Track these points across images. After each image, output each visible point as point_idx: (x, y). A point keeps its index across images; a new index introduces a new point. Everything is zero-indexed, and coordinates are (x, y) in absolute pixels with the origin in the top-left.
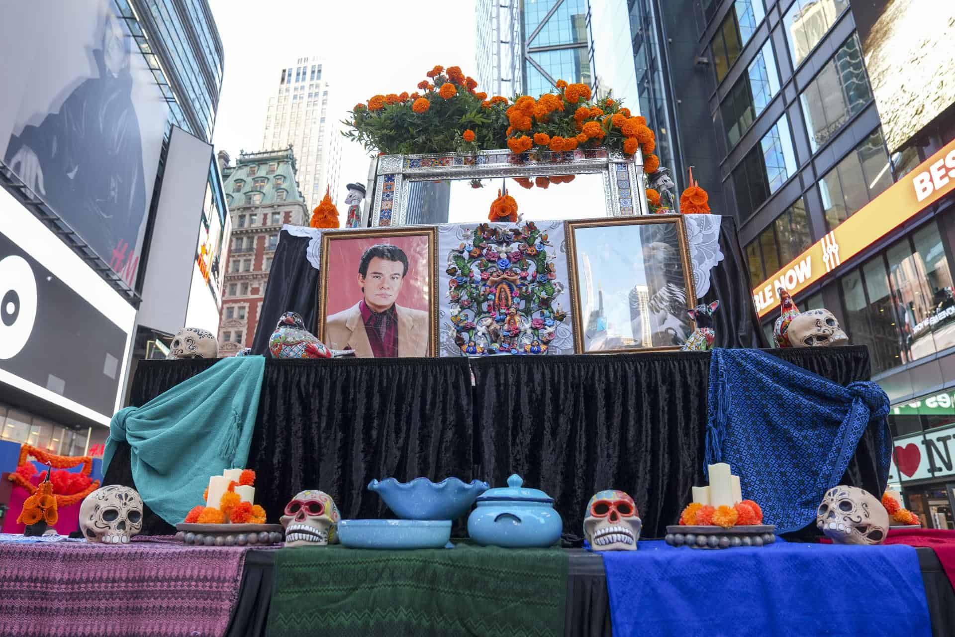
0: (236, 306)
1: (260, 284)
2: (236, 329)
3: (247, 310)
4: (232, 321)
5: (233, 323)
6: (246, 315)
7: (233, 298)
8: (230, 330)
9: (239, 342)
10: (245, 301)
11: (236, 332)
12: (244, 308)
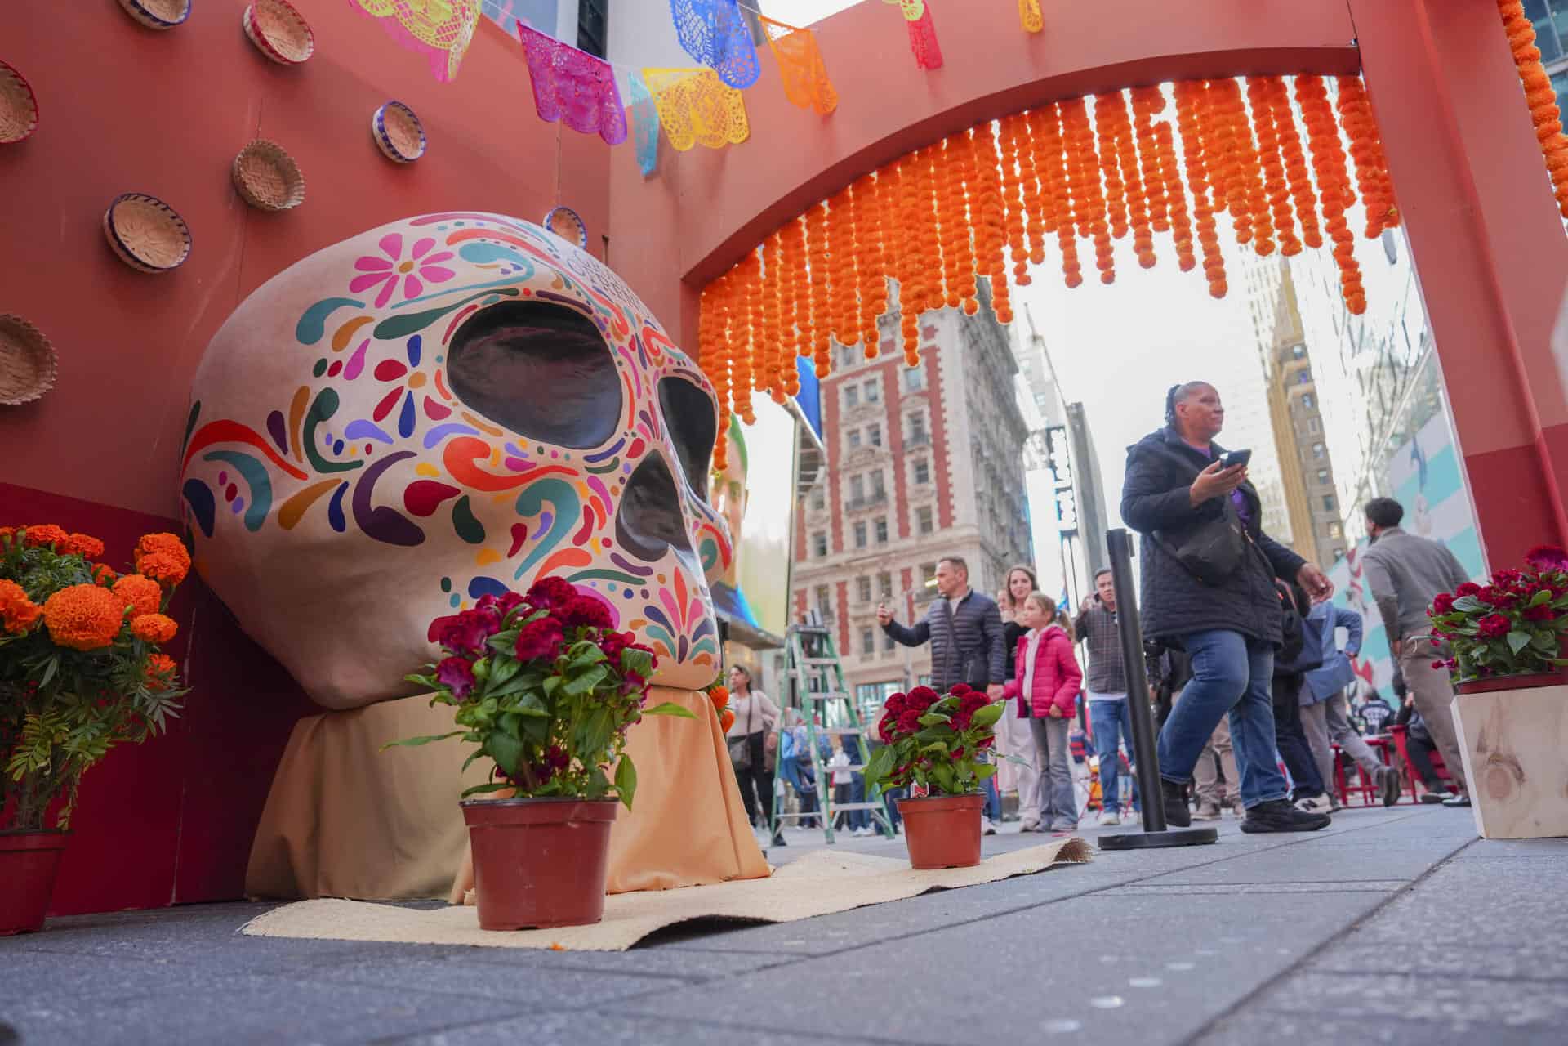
0: (859, 382)
1: (893, 333)
2: (868, 423)
3: (880, 383)
4: (858, 410)
5: (860, 412)
6: (881, 394)
7: (851, 369)
8: (856, 426)
9: (878, 442)
10: (874, 368)
11: (869, 428)
12: (873, 382)
